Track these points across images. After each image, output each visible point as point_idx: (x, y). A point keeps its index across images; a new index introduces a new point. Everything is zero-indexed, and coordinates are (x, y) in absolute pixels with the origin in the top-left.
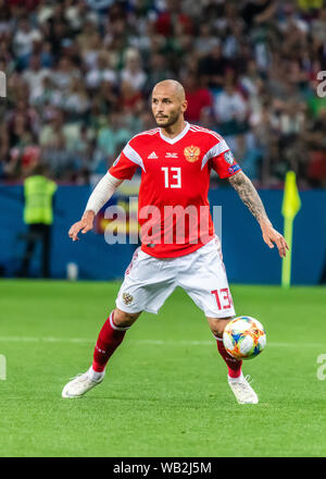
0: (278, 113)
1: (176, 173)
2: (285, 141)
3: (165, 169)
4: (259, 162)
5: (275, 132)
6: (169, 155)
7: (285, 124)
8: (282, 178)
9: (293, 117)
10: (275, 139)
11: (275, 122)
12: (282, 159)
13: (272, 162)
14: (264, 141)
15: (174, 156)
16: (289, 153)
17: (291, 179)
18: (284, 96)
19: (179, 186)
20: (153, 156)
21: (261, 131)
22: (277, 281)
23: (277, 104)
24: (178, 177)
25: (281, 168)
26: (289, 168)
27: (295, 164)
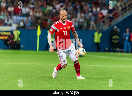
0: (36, 12)
1: (66, 32)
2: (38, 18)
3: (64, 31)
4: (32, 23)
5: (35, 16)
6: (64, 28)
7: (38, 15)
8: (37, 27)
9: (39, 13)
10: (35, 18)
11: (35, 14)
12: (37, 23)
13: (35, 23)
14: (33, 18)
16: (39, 21)
17: (39, 27)
18: (37, 9)
20: (61, 29)
21: (32, 16)
22: (36, 50)
23: (36, 10)
25: (37, 24)
26: (39, 25)
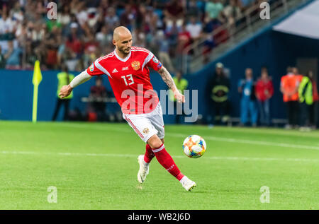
0: (31, 30)
1: (130, 77)
2: (35, 44)
3: (124, 77)
4: (20, 55)
5: (29, 39)
6: (124, 69)
7: (35, 36)
8: (33, 64)
9: (38, 32)
10: (29, 43)
11: (29, 34)
12: (33, 54)
13: (27, 55)
14: (23, 44)
15: (126, 68)
16: (37, 51)
17: (37, 64)
18: (34, 21)
19: (133, 83)
20: (115, 71)
21: (22, 38)
22: (30, 119)
23: (30, 24)
24: (131, 79)
25: (32, 59)
26: (37, 59)
27: (39, 57)
